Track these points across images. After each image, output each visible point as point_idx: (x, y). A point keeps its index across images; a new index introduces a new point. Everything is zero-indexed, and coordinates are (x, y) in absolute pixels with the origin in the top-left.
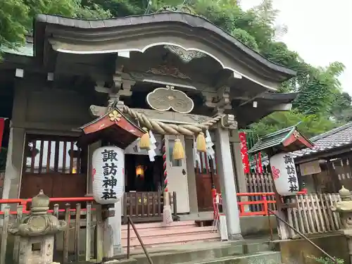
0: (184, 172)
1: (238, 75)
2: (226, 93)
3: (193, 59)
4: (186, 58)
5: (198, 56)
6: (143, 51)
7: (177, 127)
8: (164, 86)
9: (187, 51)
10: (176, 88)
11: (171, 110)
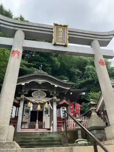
0: (49, 116)
1: (56, 86)
2: (55, 91)
3: (42, 83)
4: (40, 83)
5: (44, 82)
6: (28, 83)
7: (39, 101)
8: (38, 90)
9: (40, 81)
10: (41, 91)
11: (39, 97)
